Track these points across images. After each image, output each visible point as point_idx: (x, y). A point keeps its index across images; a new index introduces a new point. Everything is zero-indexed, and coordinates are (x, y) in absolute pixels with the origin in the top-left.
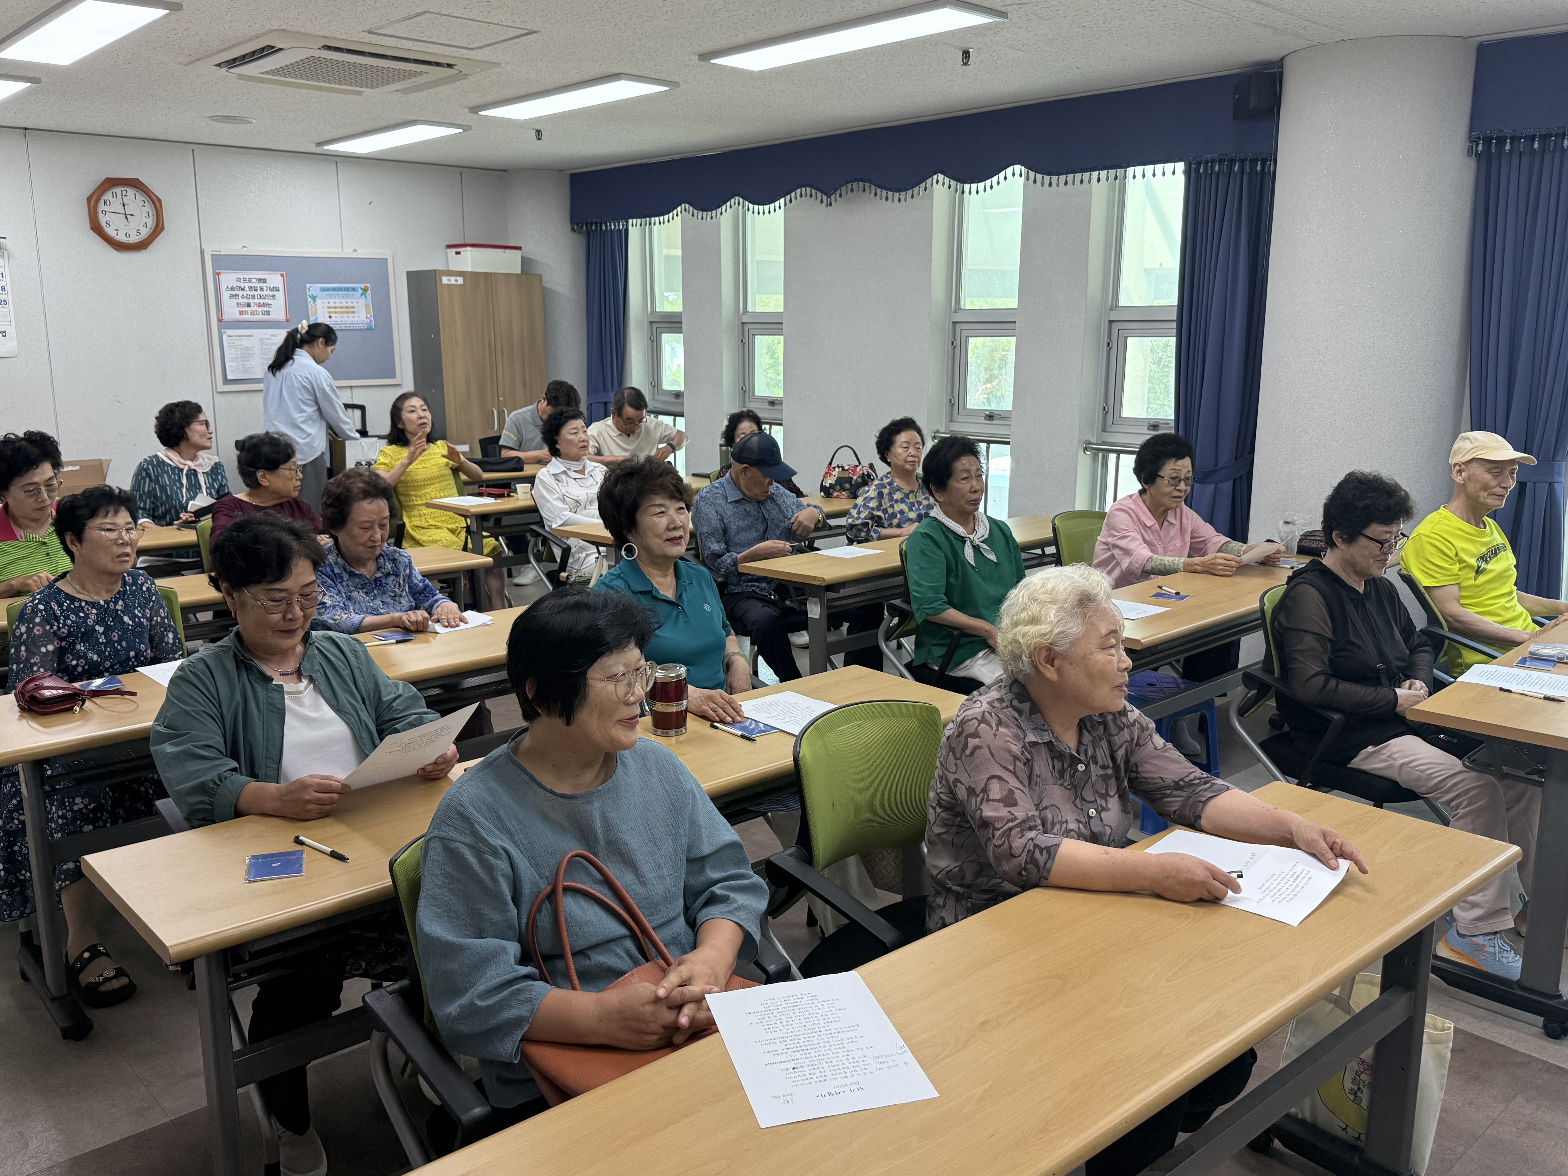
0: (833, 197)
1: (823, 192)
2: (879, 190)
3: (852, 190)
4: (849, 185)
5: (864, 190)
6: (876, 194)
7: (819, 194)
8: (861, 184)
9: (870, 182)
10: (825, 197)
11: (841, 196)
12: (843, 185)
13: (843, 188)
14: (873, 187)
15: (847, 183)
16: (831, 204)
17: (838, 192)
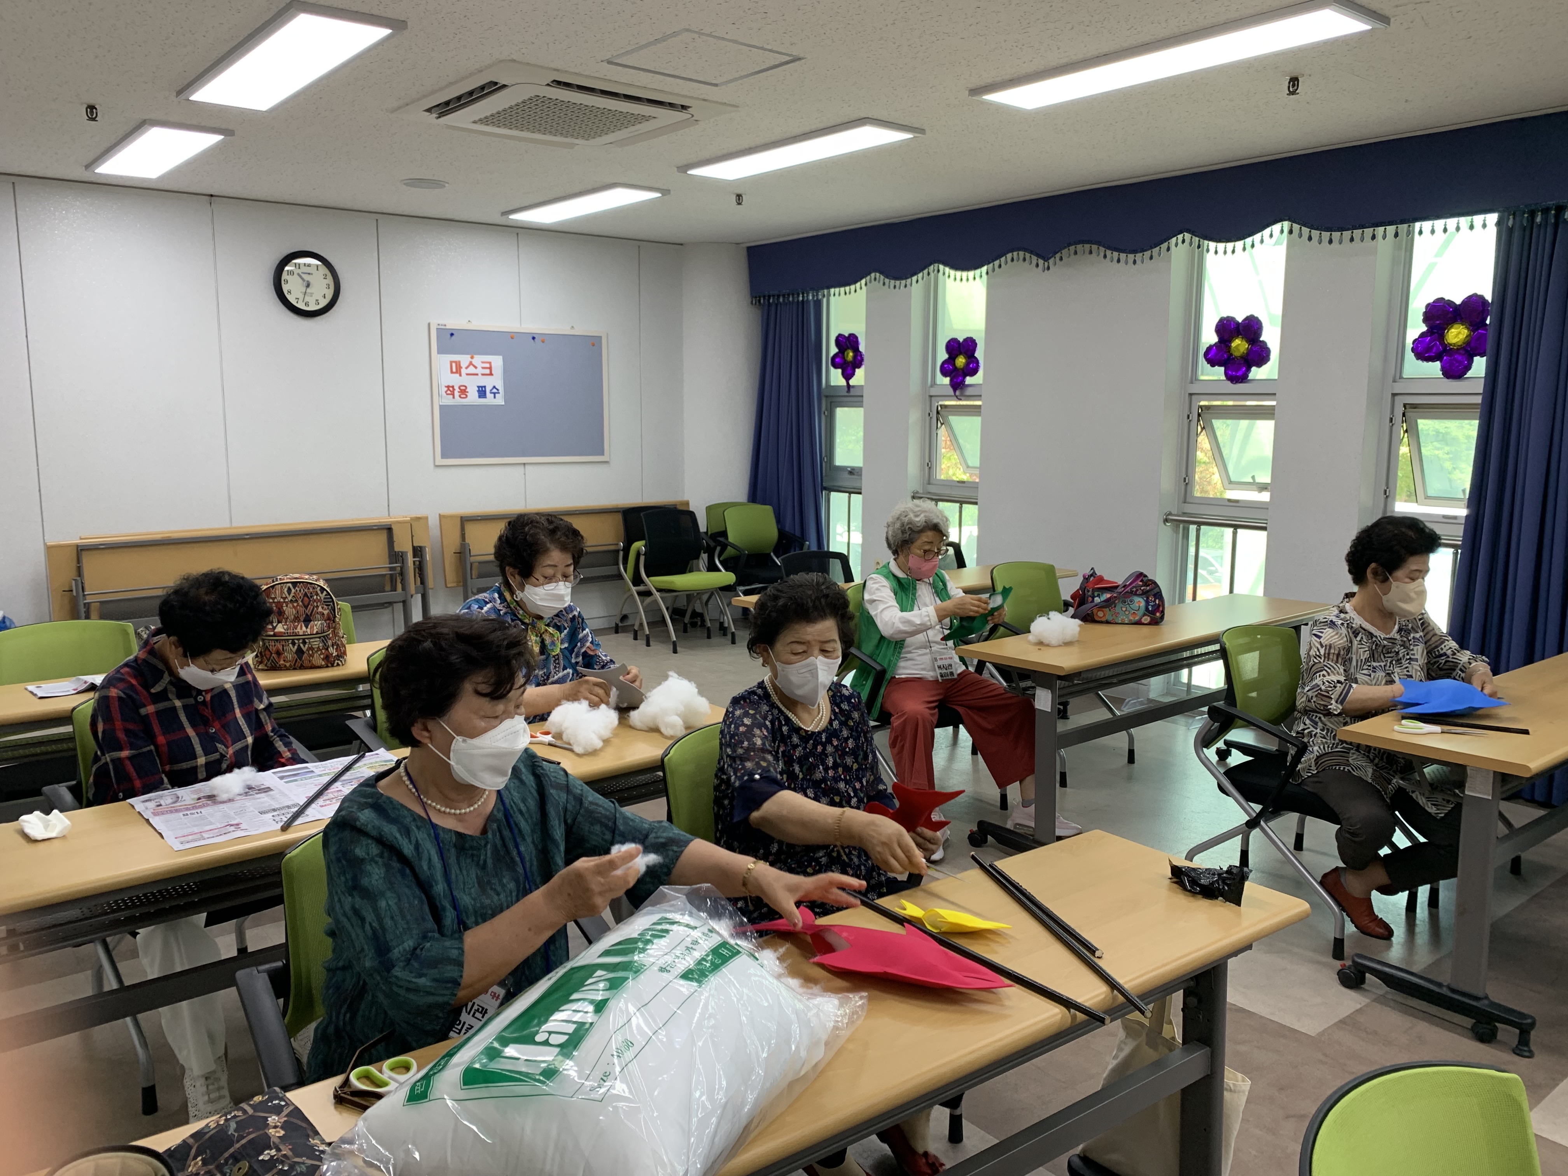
0: (1051, 261)
1: (1039, 256)
2: (1109, 253)
3: (1076, 253)
4: (1072, 248)
5: (1091, 252)
6: (1105, 257)
7: (1034, 258)
8: (1087, 246)
9: (1099, 243)
10: (1041, 262)
11: (1061, 259)
12: (1065, 248)
13: (1065, 252)
14: (1102, 249)
15: (1069, 245)
16: (1048, 268)
17: (1058, 256)
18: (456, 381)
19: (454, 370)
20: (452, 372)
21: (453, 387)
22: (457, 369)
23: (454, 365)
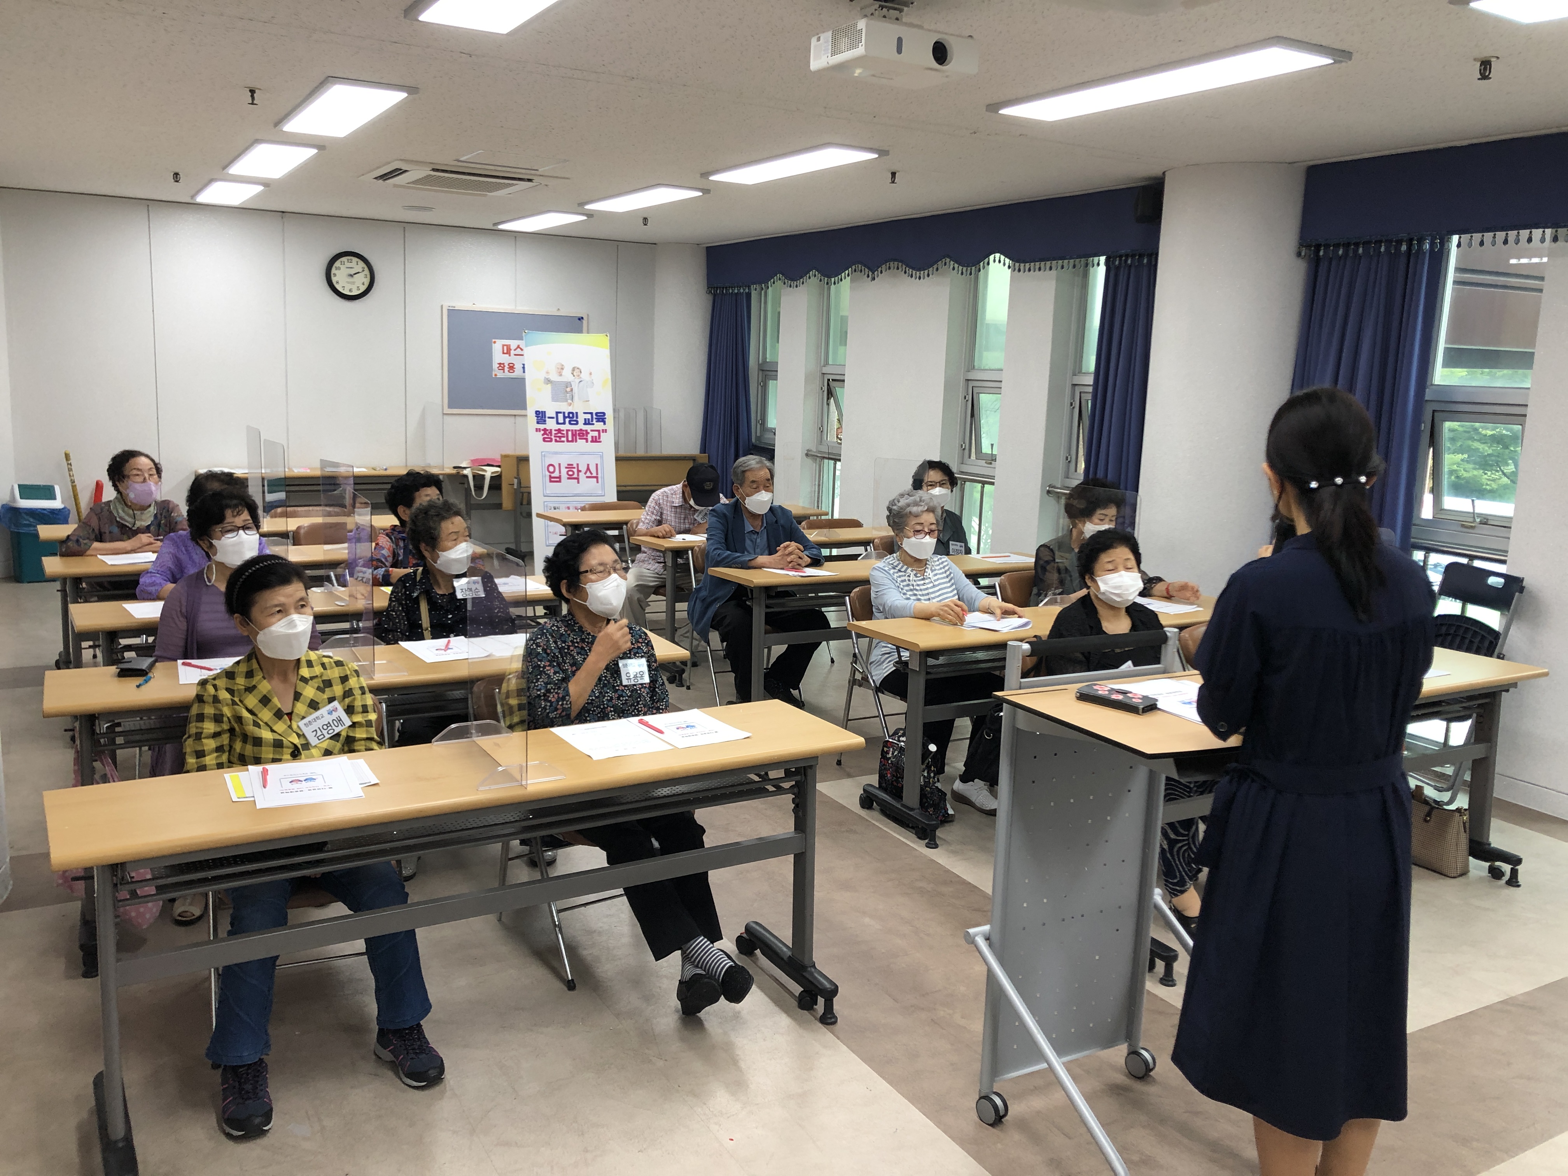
0: (876, 274)
1: (869, 269)
2: (907, 269)
3: (889, 269)
4: (888, 265)
5: (897, 269)
6: (905, 272)
7: (865, 271)
8: (895, 264)
9: (902, 261)
10: (870, 273)
11: (882, 272)
12: (884, 264)
13: (884, 267)
14: (903, 267)
15: (886, 262)
16: (874, 279)
17: (880, 270)
18: (506, 359)
19: (505, 352)
20: (504, 353)
21: (503, 364)
22: (507, 351)
23: (505, 347)
